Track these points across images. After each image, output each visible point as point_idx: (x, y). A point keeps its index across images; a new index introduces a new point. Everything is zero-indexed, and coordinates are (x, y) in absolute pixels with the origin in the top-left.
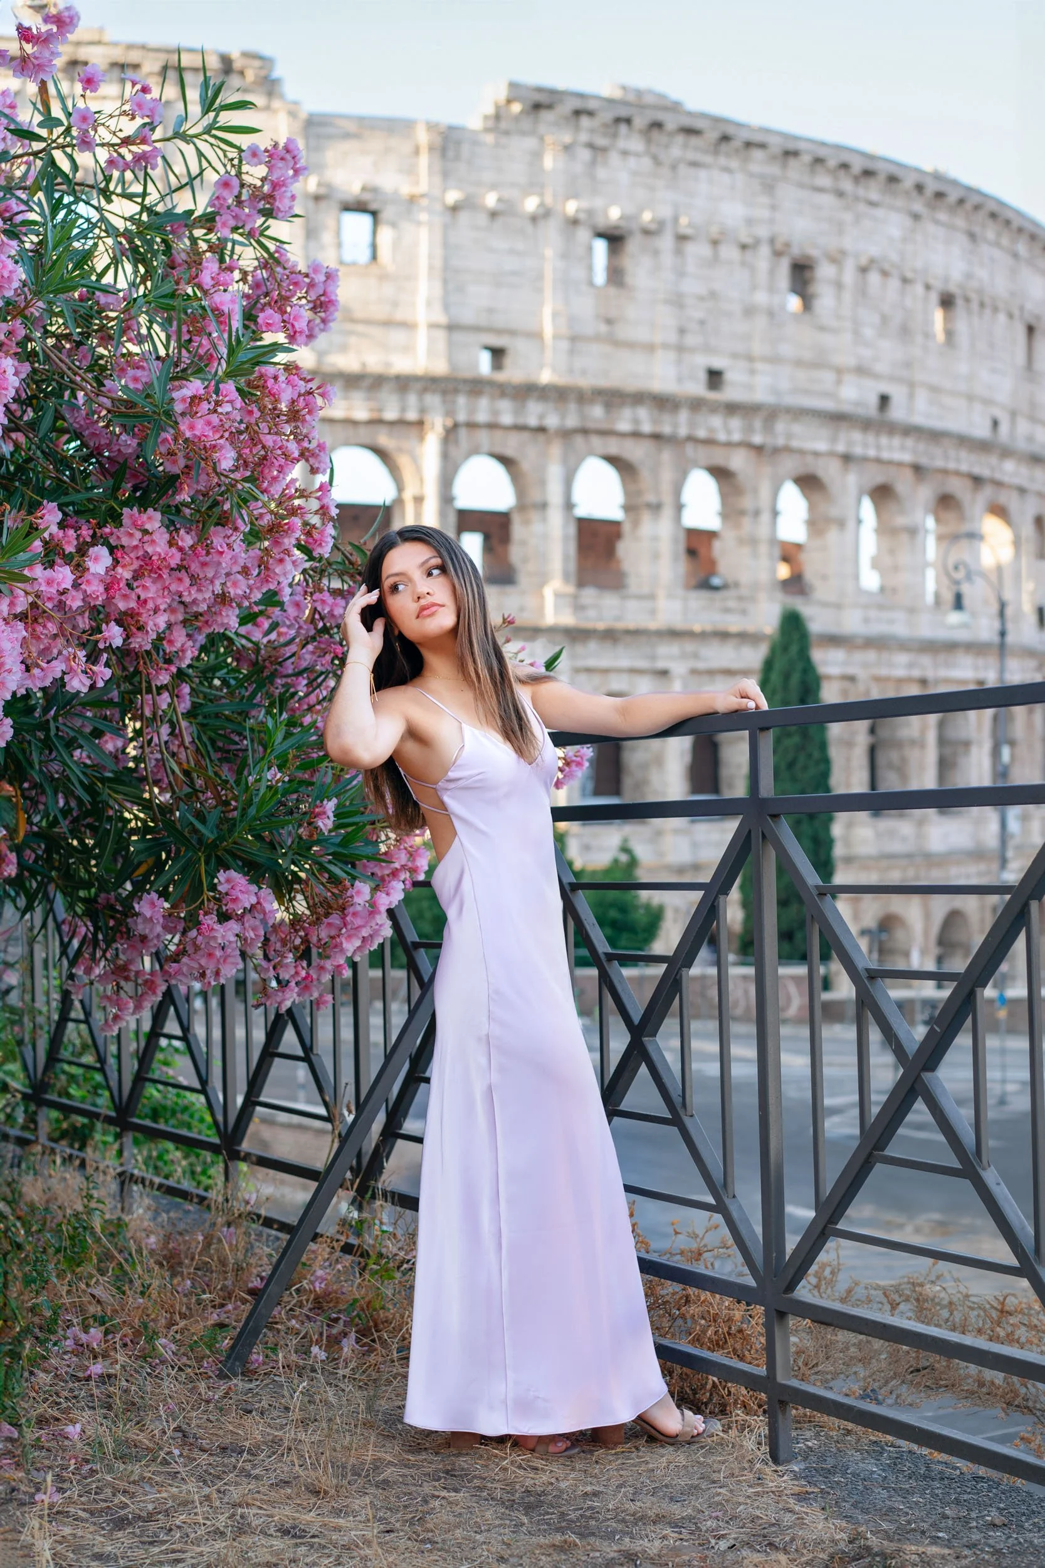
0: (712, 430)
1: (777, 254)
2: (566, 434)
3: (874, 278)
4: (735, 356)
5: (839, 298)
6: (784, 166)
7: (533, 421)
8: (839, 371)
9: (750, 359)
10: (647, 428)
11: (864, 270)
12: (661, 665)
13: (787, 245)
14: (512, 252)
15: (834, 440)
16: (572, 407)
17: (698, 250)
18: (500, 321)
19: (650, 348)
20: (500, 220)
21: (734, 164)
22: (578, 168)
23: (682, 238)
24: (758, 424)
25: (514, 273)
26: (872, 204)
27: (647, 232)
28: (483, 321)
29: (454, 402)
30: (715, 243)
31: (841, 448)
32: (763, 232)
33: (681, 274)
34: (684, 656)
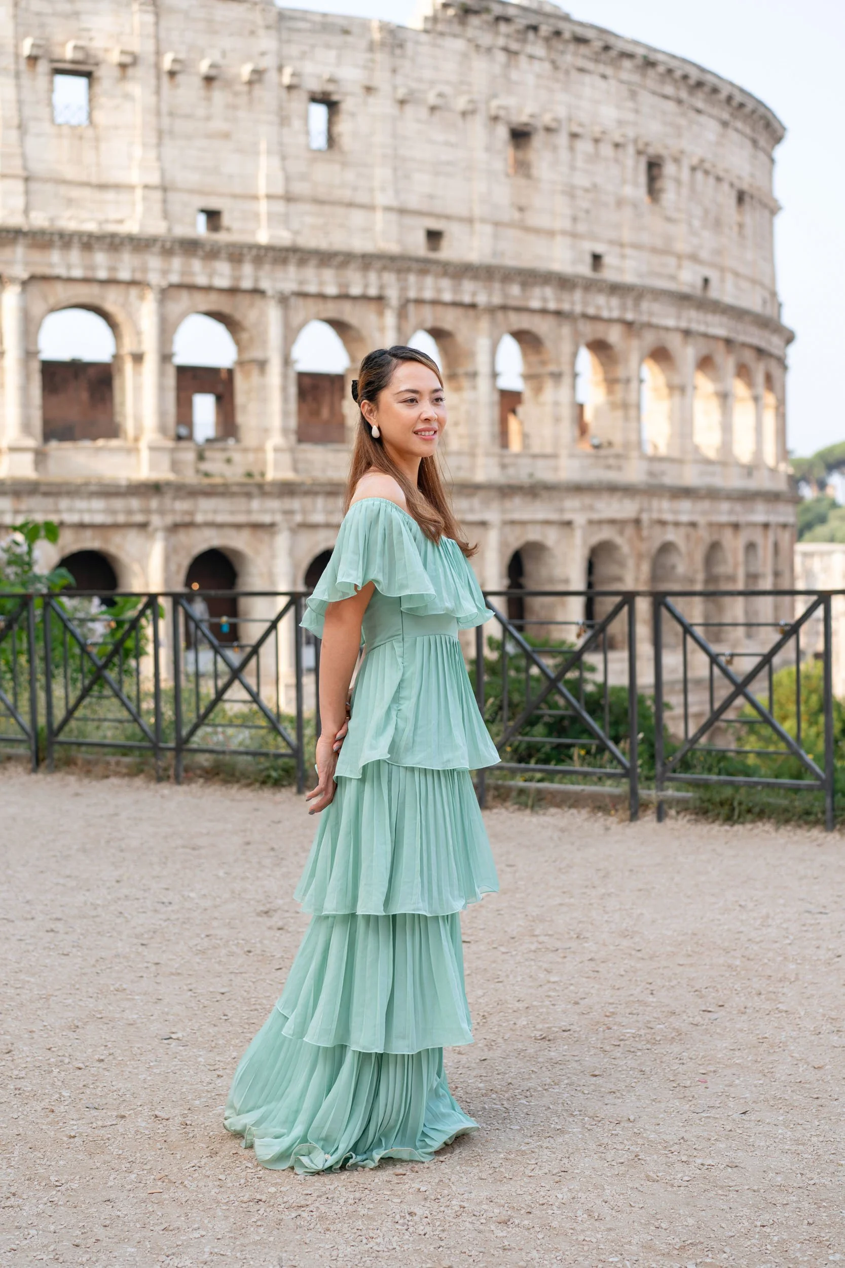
0: (598, 308)
1: (639, 153)
2: (492, 310)
3: (699, 175)
4: (611, 242)
5: (679, 194)
6: (644, 75)
7: (467, 299)
8: (679, 257)
9: (622, 245)
10: (552, 305)
11: (693, 169)
12: (567, 516)
13: (647, 144)
14: (447, 144)
15: (679, 317)
16: (497, 286)
17: (584, 147)
18: (438, 207)
19: (551, 234)
20: (438, 114)
21: (609, 71)
22: (497, 69)
23: (574, 136)
24: (630, 303)
25: (448, 163)
26: (699, 111)
27: (548, 130)
28: (425, 206)
29: (406, 280)
30: (597, 141)
31: (683, 324)
32: (631, 133)
33: (573, 168)
34: (583, 509)
